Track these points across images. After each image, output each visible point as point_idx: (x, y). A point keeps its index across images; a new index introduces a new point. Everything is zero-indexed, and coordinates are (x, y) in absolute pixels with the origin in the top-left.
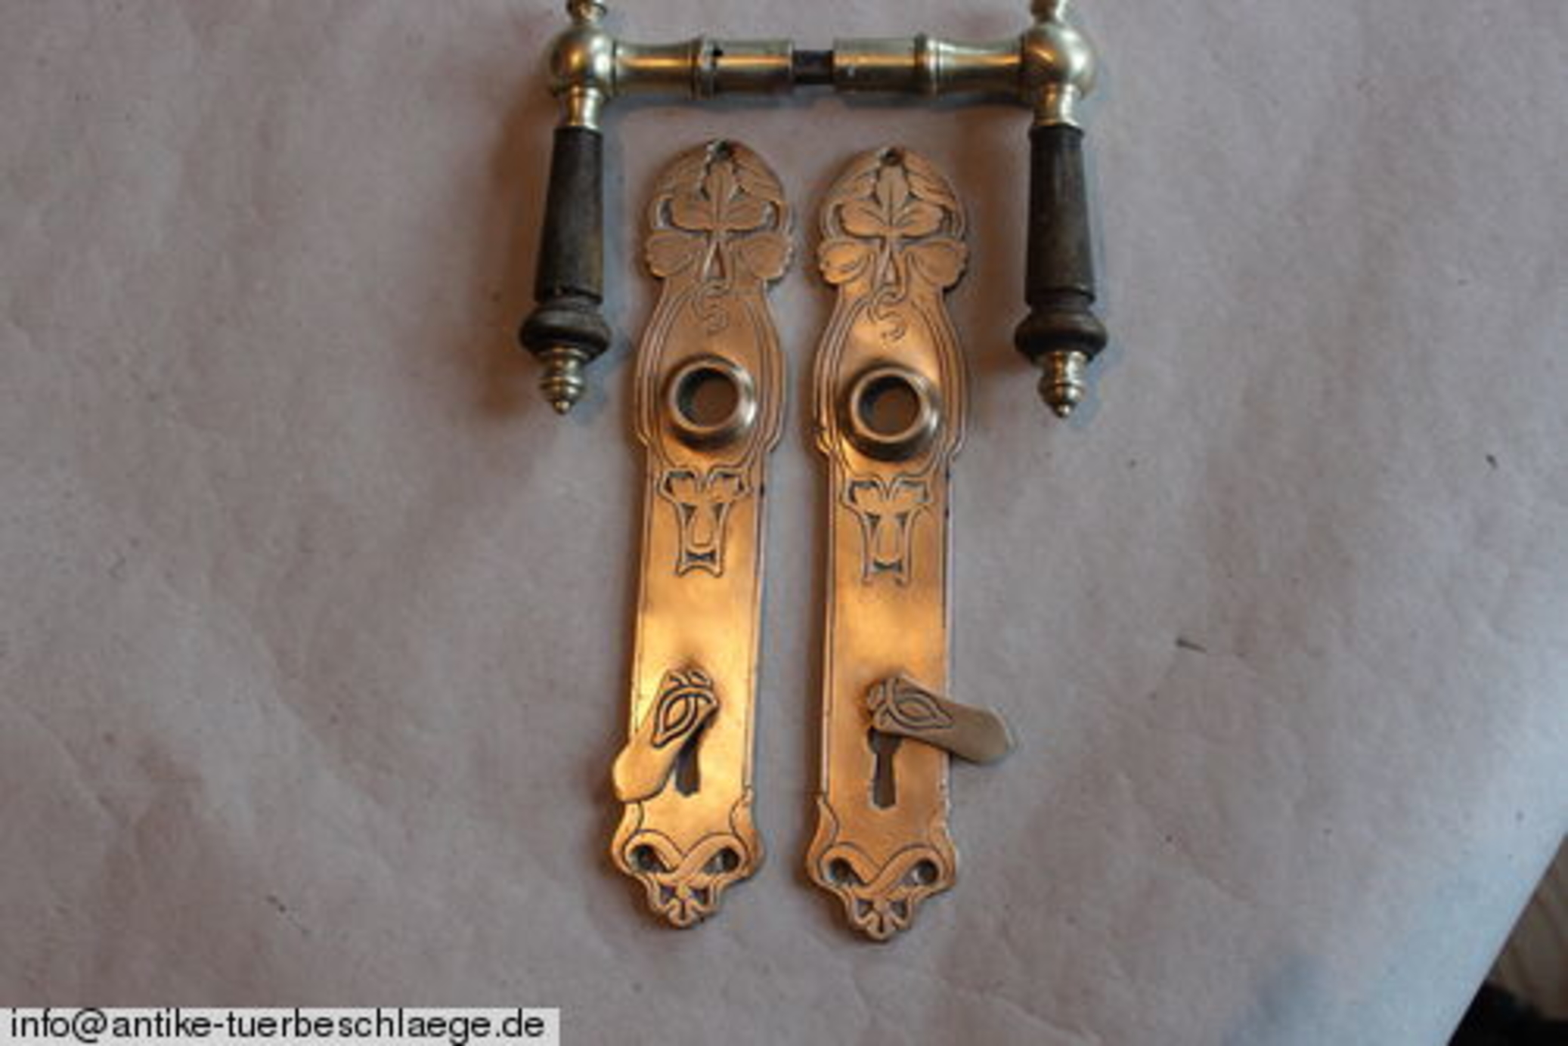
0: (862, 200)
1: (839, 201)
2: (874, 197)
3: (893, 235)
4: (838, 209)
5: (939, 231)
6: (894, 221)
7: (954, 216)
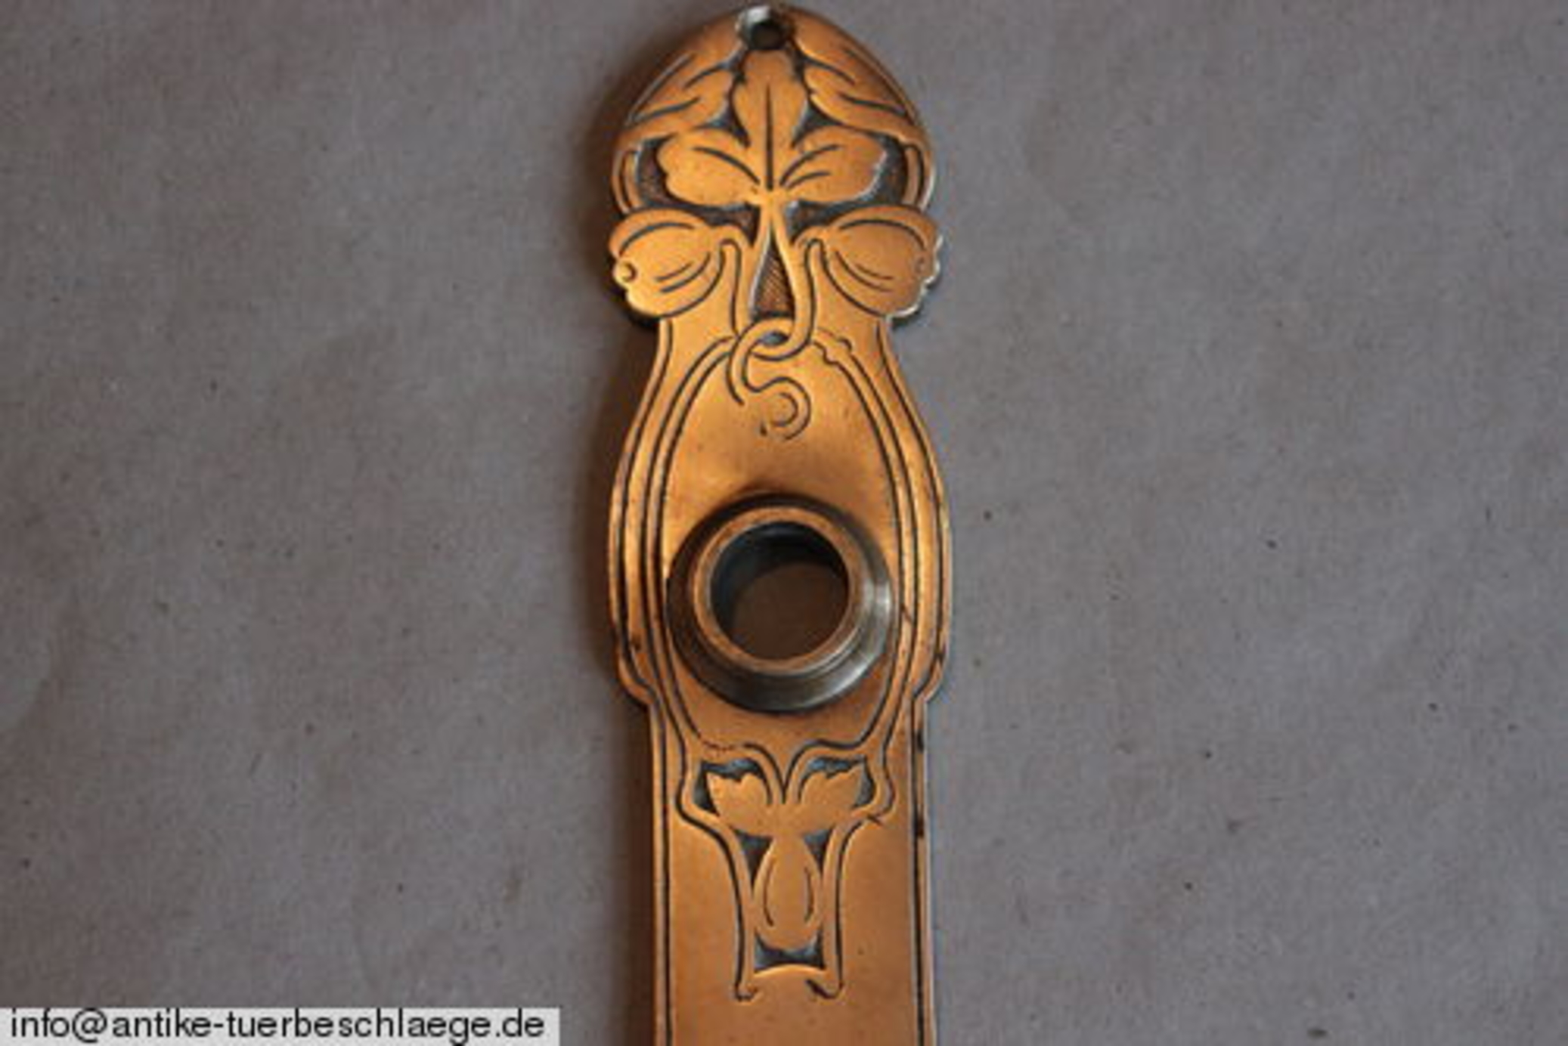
0: (705, 127)
1: (652, 133)
2: (732, 124)
3: (773, 206)
4: (654, 148)
5: (877, 200)
6: (778, 175)
7: (910, 154)
